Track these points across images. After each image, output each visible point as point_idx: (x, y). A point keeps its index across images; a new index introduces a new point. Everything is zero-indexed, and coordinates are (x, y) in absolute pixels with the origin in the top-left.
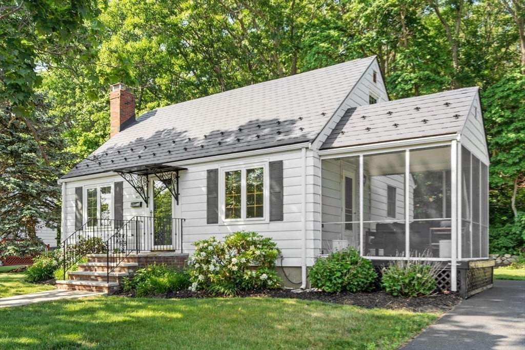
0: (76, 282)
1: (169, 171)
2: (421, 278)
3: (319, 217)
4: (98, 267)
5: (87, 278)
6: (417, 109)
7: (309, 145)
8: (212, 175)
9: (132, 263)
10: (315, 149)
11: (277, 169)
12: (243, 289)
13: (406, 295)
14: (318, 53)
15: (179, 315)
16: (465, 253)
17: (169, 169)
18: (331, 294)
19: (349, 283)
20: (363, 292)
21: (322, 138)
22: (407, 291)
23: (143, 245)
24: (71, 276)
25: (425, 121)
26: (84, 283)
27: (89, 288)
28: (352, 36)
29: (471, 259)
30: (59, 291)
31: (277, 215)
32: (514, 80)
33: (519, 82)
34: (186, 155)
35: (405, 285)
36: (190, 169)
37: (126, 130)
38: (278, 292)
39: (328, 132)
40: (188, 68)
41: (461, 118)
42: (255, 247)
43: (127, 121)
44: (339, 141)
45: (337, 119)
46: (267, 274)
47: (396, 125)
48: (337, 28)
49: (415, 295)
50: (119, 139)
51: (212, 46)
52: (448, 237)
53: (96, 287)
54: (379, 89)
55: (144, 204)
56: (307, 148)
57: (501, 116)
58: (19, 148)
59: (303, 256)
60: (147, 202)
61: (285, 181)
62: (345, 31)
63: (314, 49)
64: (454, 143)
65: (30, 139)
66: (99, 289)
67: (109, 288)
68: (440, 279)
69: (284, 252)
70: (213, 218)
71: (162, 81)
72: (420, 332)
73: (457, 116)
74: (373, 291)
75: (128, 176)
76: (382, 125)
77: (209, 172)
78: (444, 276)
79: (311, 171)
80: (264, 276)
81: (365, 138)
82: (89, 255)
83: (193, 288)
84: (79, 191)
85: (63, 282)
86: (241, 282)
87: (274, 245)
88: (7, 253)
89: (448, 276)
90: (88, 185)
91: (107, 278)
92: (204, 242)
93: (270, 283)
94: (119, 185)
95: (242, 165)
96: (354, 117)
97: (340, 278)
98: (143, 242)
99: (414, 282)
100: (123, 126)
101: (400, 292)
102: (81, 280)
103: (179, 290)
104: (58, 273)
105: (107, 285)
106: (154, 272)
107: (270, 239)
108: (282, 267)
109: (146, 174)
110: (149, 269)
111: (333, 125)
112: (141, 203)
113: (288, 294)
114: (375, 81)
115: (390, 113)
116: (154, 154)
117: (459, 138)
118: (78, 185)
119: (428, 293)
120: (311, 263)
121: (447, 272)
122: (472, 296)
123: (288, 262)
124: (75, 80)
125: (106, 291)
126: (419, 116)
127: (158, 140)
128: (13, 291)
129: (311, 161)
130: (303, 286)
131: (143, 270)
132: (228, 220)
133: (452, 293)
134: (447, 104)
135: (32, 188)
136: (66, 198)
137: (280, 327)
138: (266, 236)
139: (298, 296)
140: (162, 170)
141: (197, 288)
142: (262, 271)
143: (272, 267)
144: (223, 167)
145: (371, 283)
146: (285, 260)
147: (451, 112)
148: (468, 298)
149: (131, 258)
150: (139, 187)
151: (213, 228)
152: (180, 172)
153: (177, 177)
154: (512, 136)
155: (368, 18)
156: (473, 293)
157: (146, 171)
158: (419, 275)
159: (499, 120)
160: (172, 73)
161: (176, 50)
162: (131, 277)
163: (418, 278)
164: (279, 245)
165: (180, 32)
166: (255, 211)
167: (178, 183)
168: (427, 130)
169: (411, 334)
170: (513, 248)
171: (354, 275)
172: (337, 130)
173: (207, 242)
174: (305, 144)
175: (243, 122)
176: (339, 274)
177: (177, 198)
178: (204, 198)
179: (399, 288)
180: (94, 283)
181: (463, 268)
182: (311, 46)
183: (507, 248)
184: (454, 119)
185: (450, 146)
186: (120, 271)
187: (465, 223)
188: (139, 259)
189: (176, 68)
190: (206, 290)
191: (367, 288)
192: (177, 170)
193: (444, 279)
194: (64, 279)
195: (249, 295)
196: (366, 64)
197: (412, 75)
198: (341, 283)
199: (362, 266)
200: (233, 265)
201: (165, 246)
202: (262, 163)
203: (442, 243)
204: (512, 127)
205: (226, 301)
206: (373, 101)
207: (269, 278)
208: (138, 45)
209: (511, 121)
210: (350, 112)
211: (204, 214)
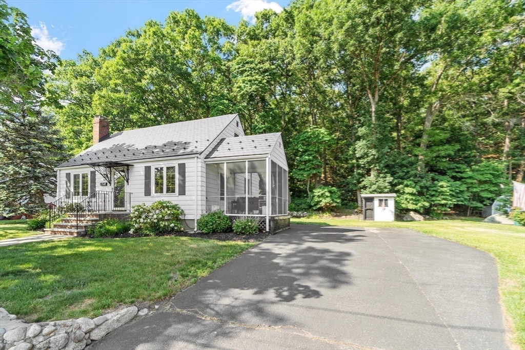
0: (56, 230)
1: (122, 166)
2: (251, 225)
3: (204, 193)
4: (73, 220)
5: (65, 227)
6: (253, 141)
7: (198, 155)
8: (148, 169)
9: (95, 218)
10: (202, 158)
11: (182, 167)
12: (161, 232)
13: (243, 234)
14: (218, 110)
15: (110, 249)
16: (274, 211)
17: (122, 165)
18: (206, 234)
19: (216, 228)
20: (224, 232)
21: (207, 152)
22: (243, 232)
23: (108, 207)
24: (55, 226)
25: (255, 147)
26: (62, 230)
27: (65, 233)
28: (235, 104)
29: (277, 215)
30: (46, 235)
31: (182, 192)
32: (307, 132)
33: (309, 133)
34: (134, 157)
35: (243, 229)
36: (136, 165)
37: (103, 142)
38: (180, 233)
39: (210, 149)
40: (149, 111)
41: (271, 147)
42: (168, 209)
43: (104, 137)
44: (215, 154)
45: (215, 143)
46: (174, 223)
47: (242, 148)
48: (227, 99)
49: (248, 233)
50: (97, 146)
51: (163, 101)
52: (265, 205)
53: (69, 232)
54: (240, 130)
55: (108, 184)
56: (197, 157)
57: (302, 148)
58: (29, 148)
59: (196, 214)
60: (110, 183)
61: (186, 174)
62: (232, 101)
63: (216, 108)
64: (267, 159)
65: (38, 143)
66: (71, 233)
67: (77, 233)
68: (261, 225)
69: (186, 212)
70: (148, 193)
71: (134, 117)
72: (242, 253)
73: (270, 146)
74: (229, 232)
75: (97, 168)
76: (236, 148)
77: (146, 167)
78: (263, 223)
79: (200, 169)
80: (172, 225)
81: (228, 154)
82: (69, 213)
83: (131, 232)
84: (68, 175)
85: (48, 229)
86: (159, 229)
87: (179, 208)
88: (20, 212)
89: (265, 224)
90: (73, 172)
91: (77, 227)
92: (138, 206)
93: (176, 228)
94: (93, 173)
95: (164, 165)
96: (224, 143)
97: (211, 225)
98: (108, 205)
99: (247, 227)
100: (101, 140)
101: (240, 232)
102: (61, 228)
103: (123, 233)
104: (47, 224)
105: (76, 231)
106: (108, 224)
107: (177, 205)
108: (185, 220)
109: (110, 167)
110: (106, 222)
111: (213, 146)
112: (107, 183)
113: (185, 234)
114: (237, 126)
115: (241, 142)
116: (116, 156)
117: (269, 156)
118: (68, 171)
119: (254, 232)
120: (199, 217)
121: (264, 222)
122: (276, 233)
123: (187, 217)
124: (81, 112)
125: (76, 235)
126: (253, 144)
127: (118, 149)
128: (11, 235)
129: (200, 164)
130: (195, 230)
131: (101, 222)
132: (156, 194)
133: (267, 232)
134: (266, 140)
135: (39, 173)
136: (60, 179)
137: (167, 254)
138: (174, 203)
139: (191, 235)
140: (118, 165)
141: (134, 232)
142: (171, 222)
143: (178, 219)
144: (154, 166)
145: (228, 228)
146: (186, 216)
147: (267, 143)
148: (274, 234)
149: (95, 215)
150: (105, 174)
151: (148, 198)
152: (129, 167)
153: (128, 170)
154: (307, 157)
155: (242, 95)
156: (277, 232)
157: (110, 165)
158: (250, 224)
159: (301, 150)
160: (140, 113)
161: (142, 100)
162: (94, 225)
163: (249, 225)
164: (182, 208)
165: (144, 92)
166: (171, 190)
167: (128, 173)
168: (256, 151)
169: (235, 255)
170: (308, 209)
171: (219, 224)
172: (215, 149)
173: (140, 206)
174: (197, 155)
175: (165, 142)
176: (211, 223)
177: (127, 182)
178: (143, 182)
179: (240, 230)
180: (68, 230)
181: (272, 219)
182: (215, 107)
183: (305, 209)
184: (268, 147)
185: (265, 160)
186: (87, 223)
187: (273, 198)
188: (100, 216)
189: (142, 111)
190: (138, 233)
191: (226, 230)
192: (128, 165)
193: (263, 225)
194: (50, 228)
195: (163, 235)
196: (233, 117)
197: (263, 126)
198: (212, 228)
199: (224, 219)
200: (155, 219)
201: (119, 208)
202: (175, 163)
203: (263, 207)
204: (306, 154)
205: (146, 239)
206: (236, 135)
207: (175, 226)
208: (117, 95)
209: (306, 151)
210: (222, 140)
211: (143, 190)
